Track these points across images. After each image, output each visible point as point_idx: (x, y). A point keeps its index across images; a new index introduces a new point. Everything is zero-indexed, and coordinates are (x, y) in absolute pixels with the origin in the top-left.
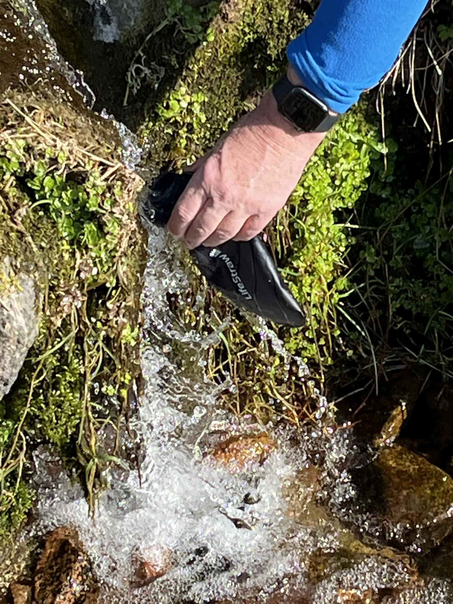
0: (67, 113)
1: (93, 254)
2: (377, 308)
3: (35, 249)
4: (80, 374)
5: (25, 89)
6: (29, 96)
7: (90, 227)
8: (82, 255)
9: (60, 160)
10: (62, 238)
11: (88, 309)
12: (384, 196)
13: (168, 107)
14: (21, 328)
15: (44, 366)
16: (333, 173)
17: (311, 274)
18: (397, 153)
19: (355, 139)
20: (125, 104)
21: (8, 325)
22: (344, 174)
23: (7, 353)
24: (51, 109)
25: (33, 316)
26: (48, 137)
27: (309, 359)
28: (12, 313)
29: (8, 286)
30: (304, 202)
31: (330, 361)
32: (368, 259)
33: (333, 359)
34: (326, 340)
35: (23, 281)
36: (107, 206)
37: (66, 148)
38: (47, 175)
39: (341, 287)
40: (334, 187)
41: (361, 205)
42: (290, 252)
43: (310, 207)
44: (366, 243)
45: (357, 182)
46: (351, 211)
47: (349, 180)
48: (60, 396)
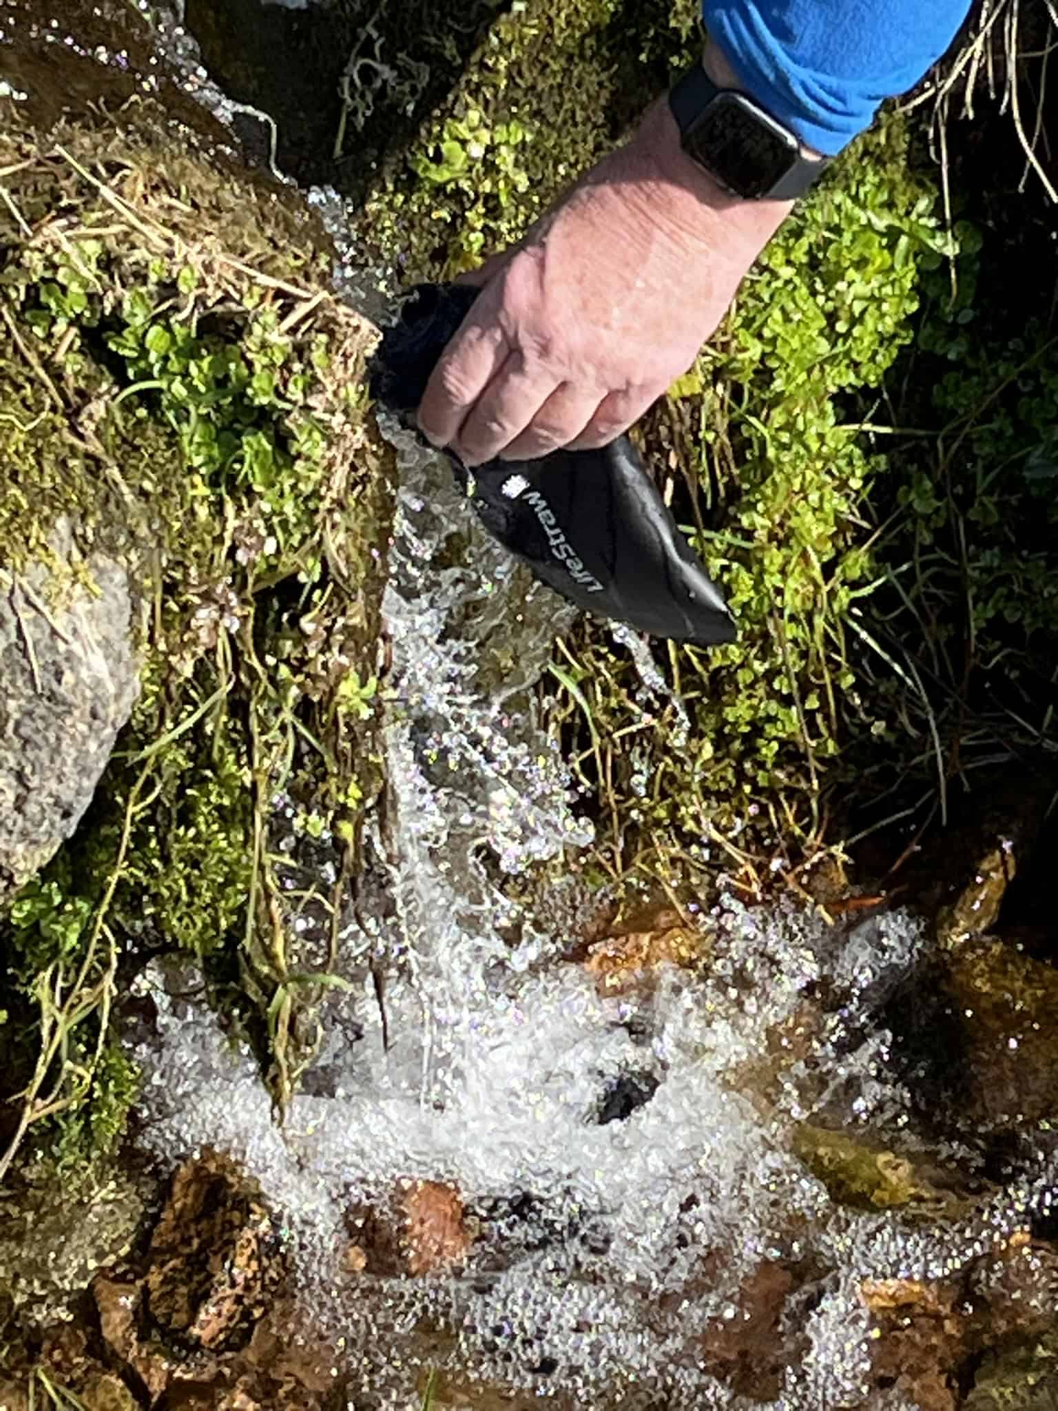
0: (198, 177)
1: (266, 507)
2: (942, 620)
3: (129, 498)
4: (243, 788)
5: (99, 122)
6: (108, 138)
7: (255, 444)
8: (240, 509)
9: (183, 288)
10: (191, 470)
11: (259, 635)
12: (951, 356)
13: (438, 158)
14: (99, 682)
15: (158, 769)
16: (830, 306)
17: (782, 543)
18: (980, 254)
19: (881, 224)
20: (338, 151)
21: (68, 677)
22: (858, 308)
23: (66, 741)
24: (161, 168)
25: (127, 654)
26: (155, 234)
27: (782, 743)
28: (76, 647)
29: (66, 585)
30: (764, 375)
31: (831, 747)
32: (918, 506)
33: (840, 742)
34: (823, 698)
35: (102, 572)
36: (295, 392)
37: (196, 260)
38: (154, 320)
39: (855, 574)
40: (832, 336)
41: (899, 380)
42: (734, 493)
43: (778, 385)
44: (913, 468)
45: (888, 325)
46: (877, 392)
47: (870, 321)
48: (196, 839)
